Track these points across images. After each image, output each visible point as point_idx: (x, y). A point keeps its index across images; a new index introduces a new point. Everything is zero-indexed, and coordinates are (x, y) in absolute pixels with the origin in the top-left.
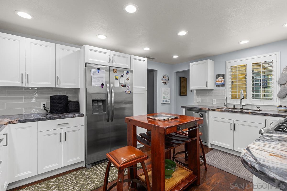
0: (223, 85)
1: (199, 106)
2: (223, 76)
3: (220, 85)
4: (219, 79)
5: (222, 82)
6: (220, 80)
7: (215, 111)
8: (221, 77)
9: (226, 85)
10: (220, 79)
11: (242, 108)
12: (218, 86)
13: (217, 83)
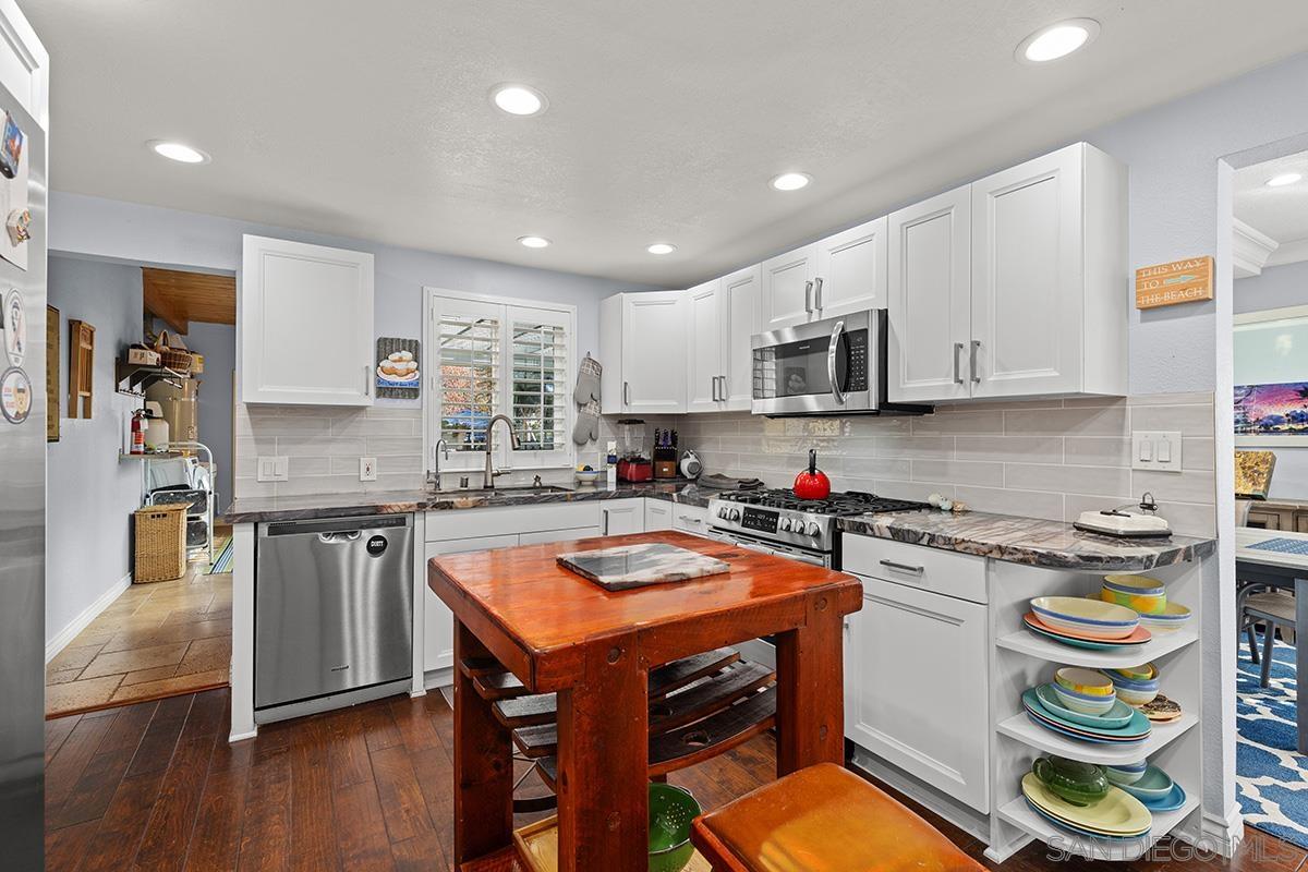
0: (412, 392)
1: (270, 499)
2: (414, 347)
3: (400, 391)
4: (395, 361)
5: (409, 376)
6: (399, 366)
7: (451, 508)
8: (407, 355)
9: (425, 392)
10: (400, 360)
11: (493, 487)
12: (385, 391)
13: (382, 375)
